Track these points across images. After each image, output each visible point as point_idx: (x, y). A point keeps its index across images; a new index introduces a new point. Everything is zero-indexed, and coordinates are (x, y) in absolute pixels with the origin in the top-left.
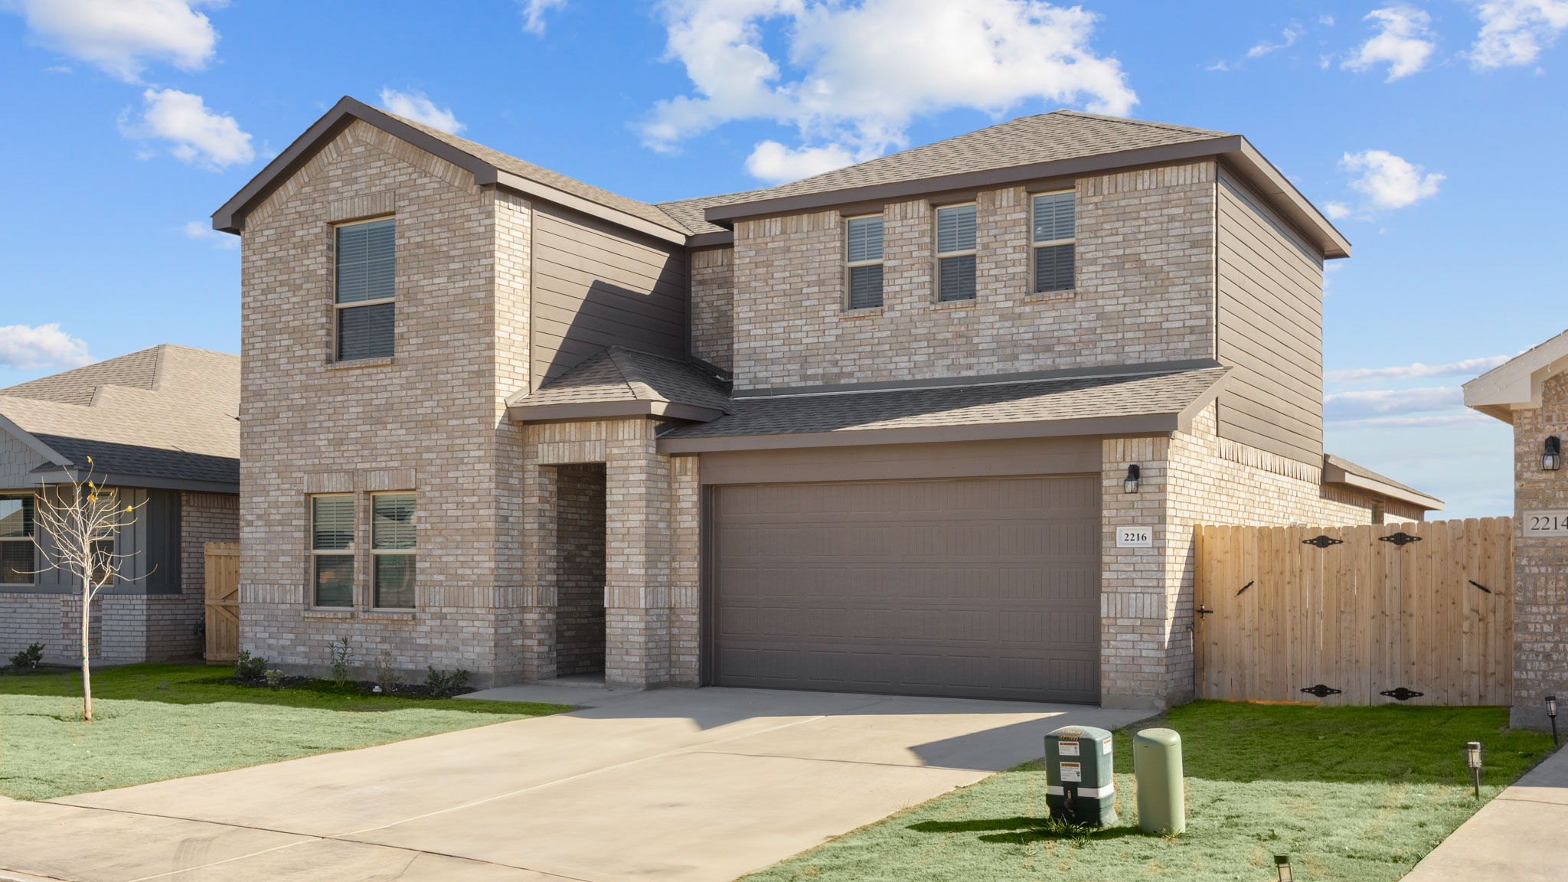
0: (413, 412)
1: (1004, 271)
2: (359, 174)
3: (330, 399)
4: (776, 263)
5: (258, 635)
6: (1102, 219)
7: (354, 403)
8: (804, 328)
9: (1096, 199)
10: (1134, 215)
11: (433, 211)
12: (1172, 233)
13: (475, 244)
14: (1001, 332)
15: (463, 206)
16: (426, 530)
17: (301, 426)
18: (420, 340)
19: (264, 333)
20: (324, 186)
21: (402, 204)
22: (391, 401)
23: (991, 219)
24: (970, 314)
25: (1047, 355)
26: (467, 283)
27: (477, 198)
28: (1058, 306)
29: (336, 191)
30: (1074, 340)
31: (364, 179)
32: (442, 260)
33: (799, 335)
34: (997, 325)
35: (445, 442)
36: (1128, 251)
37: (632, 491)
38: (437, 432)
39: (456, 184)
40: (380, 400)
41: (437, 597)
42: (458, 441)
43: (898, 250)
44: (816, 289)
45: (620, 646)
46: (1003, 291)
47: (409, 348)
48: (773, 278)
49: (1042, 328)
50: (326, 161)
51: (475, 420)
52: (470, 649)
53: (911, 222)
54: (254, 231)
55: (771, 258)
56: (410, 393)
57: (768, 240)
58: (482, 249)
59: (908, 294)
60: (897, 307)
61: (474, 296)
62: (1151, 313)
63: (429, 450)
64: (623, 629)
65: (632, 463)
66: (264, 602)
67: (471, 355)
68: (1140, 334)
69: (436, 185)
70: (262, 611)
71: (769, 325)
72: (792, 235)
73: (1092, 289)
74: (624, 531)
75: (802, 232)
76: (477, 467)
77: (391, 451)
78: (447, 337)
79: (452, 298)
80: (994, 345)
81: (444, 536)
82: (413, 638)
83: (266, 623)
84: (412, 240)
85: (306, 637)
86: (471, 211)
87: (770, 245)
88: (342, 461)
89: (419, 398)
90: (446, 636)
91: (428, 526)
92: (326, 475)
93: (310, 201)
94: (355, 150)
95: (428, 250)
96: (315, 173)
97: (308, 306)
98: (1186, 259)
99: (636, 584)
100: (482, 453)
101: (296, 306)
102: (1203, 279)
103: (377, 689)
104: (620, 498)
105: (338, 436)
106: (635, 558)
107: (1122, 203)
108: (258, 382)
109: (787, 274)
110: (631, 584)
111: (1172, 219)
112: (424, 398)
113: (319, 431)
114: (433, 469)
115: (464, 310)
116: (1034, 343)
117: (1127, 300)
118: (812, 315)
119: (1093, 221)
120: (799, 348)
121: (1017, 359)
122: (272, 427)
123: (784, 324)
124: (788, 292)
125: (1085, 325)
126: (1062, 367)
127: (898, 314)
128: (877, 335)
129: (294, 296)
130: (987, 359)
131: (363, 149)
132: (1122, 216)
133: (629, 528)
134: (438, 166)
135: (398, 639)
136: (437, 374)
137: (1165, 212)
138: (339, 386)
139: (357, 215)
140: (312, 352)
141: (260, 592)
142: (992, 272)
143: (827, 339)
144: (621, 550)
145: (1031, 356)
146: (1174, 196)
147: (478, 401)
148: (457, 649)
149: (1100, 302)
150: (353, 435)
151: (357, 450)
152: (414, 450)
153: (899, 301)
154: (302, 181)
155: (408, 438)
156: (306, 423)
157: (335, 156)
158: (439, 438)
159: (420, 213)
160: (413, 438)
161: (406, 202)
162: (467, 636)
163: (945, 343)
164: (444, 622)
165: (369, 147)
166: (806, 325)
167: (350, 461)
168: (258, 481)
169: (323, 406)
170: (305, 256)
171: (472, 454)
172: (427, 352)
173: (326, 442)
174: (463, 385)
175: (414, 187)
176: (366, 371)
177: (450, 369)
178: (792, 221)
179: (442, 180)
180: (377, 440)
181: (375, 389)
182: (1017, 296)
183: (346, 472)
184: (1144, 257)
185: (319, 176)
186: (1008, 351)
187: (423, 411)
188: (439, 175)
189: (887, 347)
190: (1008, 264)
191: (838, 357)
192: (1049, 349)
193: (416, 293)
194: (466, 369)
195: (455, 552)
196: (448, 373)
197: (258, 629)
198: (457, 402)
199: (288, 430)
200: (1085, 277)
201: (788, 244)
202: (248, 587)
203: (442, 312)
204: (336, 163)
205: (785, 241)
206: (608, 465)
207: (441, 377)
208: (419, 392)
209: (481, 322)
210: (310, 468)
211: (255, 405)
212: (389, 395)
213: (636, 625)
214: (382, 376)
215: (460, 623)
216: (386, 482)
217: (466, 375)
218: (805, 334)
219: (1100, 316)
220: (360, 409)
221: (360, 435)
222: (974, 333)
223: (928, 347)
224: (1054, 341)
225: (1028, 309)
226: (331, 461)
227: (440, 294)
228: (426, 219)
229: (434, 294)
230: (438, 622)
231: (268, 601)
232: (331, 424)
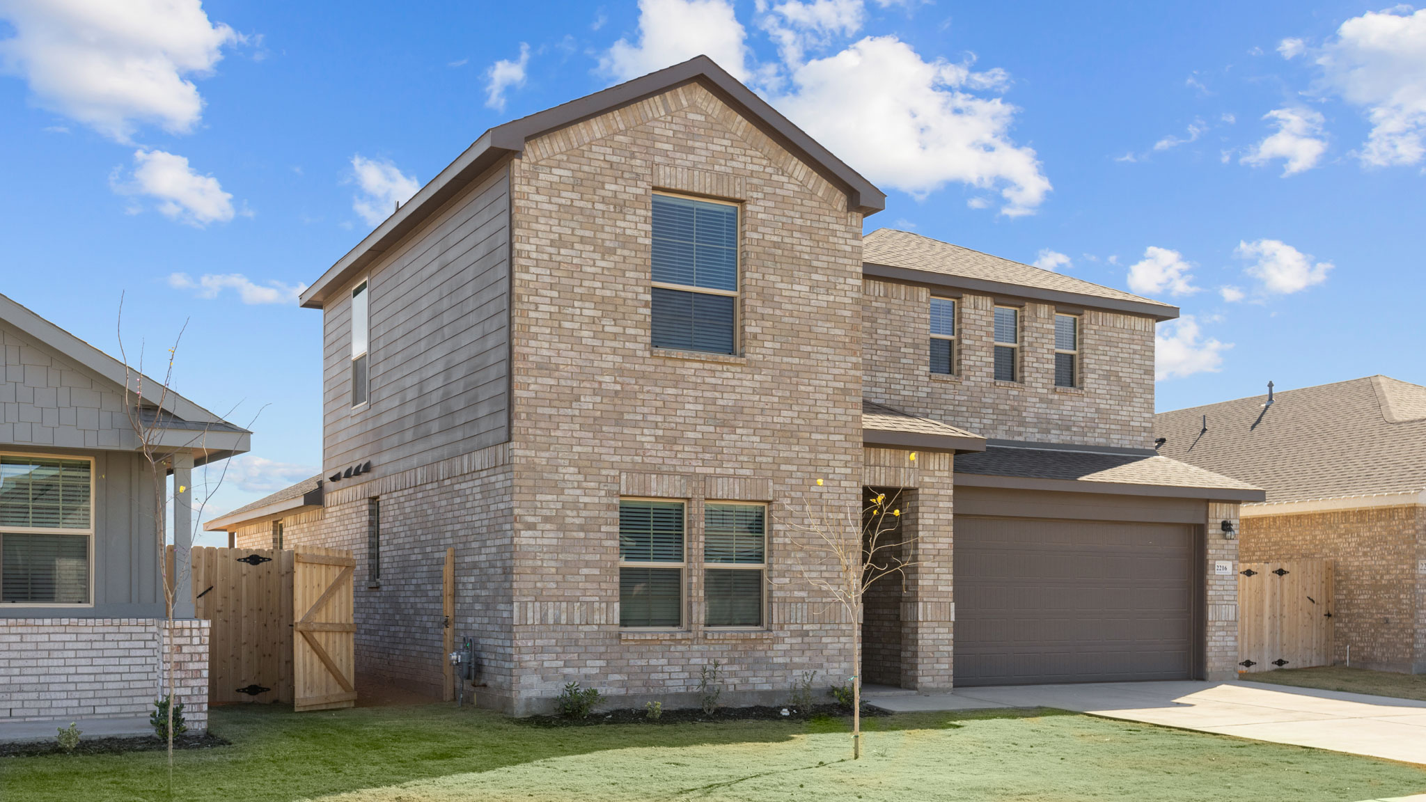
0: (769, 419)
1: (1041, 366)
2: (697, 144)
3: (658, 390)
4: (879, 321)
5: (546, 664)
6: (1098, 342)
7: (691, 399)
8: (902, 382)
9: (1096, 327)
10: (1116, 344)
11: (792, 214)
12: (1135, 361)
13: (841, 261)
14: (1040, 411)
15: (828, 219)
16: (785, 544)
17: (615, 416)
18: (778, 346)
19: (555, 294)
20: (648, 143)
21: (755, 194)
22: (741, 404)
23: (1034, 324)
24: (1021, 394)
25: (1067, 433)
26: (831, 298)
27: (843, 216)
28: (1074, 399)
29: (665, 153)
30: (1083, 424)
31: (703, 152)
32: (803, 268)
33: (898, 387)
34: (1037, 405)
35: (808, 456)
36: (1112, 369)
37: (941, 516)
38: (798, 444)
39: (820, 194)
40: (728, 400)
41: (799, 614)
42: (821, 456)
43: (972, 332)
44: (911, 351)
45: (932, 655)
46: (1041, 380)
47: (764, 351)
48: (876, 333)
49: (1065, 413)
50: (650, 115)
51: (842, 437)
52: (836, 665)
53: (981, 312)
54: (536, 164)
55: (876, 315)
56: (764, 398)
57: (873, 299)
58: (848, 268)
59: (978, 369)
60: (972, 378)
61: (840, 312)
62: (1124, 414)
63: (788, 461)
64: (934, 640)
65: (942, 492)
66: (557, 622)
67: (836, 371)
68: (1118, 427)
69: (796, 189)
70: (553, 634)
71: (874, 374)
72: (892, 300)
73: (1093, 390)
74: (935, 552)
75: (900, 299)
76: (843, 484)
77: (741, 458)
78: (809, 349)
79: (815, 310)
80: (1035, 420)
81: (806, 552)
82: (770, 657)
83: (559, 649)
84: (767, 237)
85: (624, 663)
86: (836, 227)
87: (874, 304)
88: (674, 462)
89: (776, 406)
90: (808, 653)
91: (787, 541)
92: (654, 476)
93: (628, 154)
94: (691, 116)
95: (786, 253)
96: (633, 124)
97: (624, 276)
98: (1141, 381)
99: (945, 600)
100: (849, 471)
101: (606, 272)
102: (1150, 396)
103: (785, 712)
104: (931, 522)
105: (668, 433)
106: (944, 577)
107: (1109, 334)
108: (545, 352)
109: (888, 332)
110: (941, 600)
111: (1135, 352)
112: (781, 406)
113: (642, 424)
114: (793, 481)
115: (828, 325)
116: (1060, 422)
117: (1112, 402)
118: (908, 372)
119: (1093, 342)
120: (897, 398)
121: (1050, 433)
122: (569, 412)
123: (886, 375)
124: (889, 348)
125: (1089, 415)
126: (1076, 443)
127: (973, 384)
128: (957, 398)
129: (603, 259)
130: (1031, 430)
131: (703, 118)
132: (1109, 343)
133: (939, 550)
134: (800, 170)
135: (750, 660)
136: (797, 384)
137: (1132, 346)
138: (669, 377)
139: (696, 190)
140: (630, 331)
141: (551, 612)
142: (1035, 365)
143: (920, 394)
144: (932, 570)
145: (1058, 432)
146: (1135, 337)
147: (844, 418)
148: (821, 666)
149: (1098, 401)
150: (691, 435)
151: (696, 453)
152: (770, 460)
153: (973, 373)
154: (615, 127)
155: (762, 446)
156: (622, 413)
157: (663, 113)
158: (803, 451)
159: (777, 212)
160: (769, 446)
161: (760, 195)
162: (832, 652)
163: (1004, 413)
164: (806, 639)
165: (709, 118)
166: (903, 379)
167: (687, 463)
168: (545, 475)
169: (647, 397)
170: (621, 216)
171: (837, 470)
172: (785, 359)
173: (653, 439)
174: (827, 400)
175: (769, 182)
176: (707, 366)
177: (811, 381)
178: (893, 287)
179: (802, 184)
180: (723, 443)
181: (719, 388)
182: (1049, 386)
183: (682, 475)
184: (1121, 374)
185: (639, 128)
186: (1044, 426)
187: (781, 420)
188: (800, 178)
189: (964, 409)
190: (1045, 361)
191: (929, 411)
192: (1068, 428)
193: (773, 295)
194: (830, 384)
195: (818, 568)
196: (809, 385)
197: (546, 656)
198: (820, 416)
199: (595, 419)
200: (1090, 381)
201: (889, 306)
202: (530, 605)
203: (803, 321)
204: (665, 122)
205: (886, 303)
206: (920, 491)
207: (802, 388)
208: (776, 399)
209: (847, 340)
210: (629, 466)
211: (540, 380)
212: (738, 397)
213: (945, 636)
214: (730, 375)
215: (824, 640)
216: (737, 491)
217: (830, 391)
218: (902, 387)
219: (1098, 411)
220: (700, 407)
221: (700, 436)
222: (1023, 409)
223: (993, 414)
224: (1071, 423)
225: (1056, 397)
226: (660, 461)
227: (801, 302)
228: (784, 220)
229: (795, 301)
230: (799, 640)
231: (563, 622)
232: (660, 419)
